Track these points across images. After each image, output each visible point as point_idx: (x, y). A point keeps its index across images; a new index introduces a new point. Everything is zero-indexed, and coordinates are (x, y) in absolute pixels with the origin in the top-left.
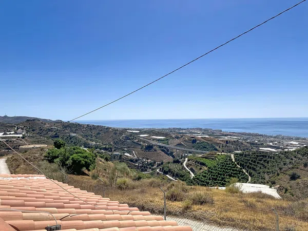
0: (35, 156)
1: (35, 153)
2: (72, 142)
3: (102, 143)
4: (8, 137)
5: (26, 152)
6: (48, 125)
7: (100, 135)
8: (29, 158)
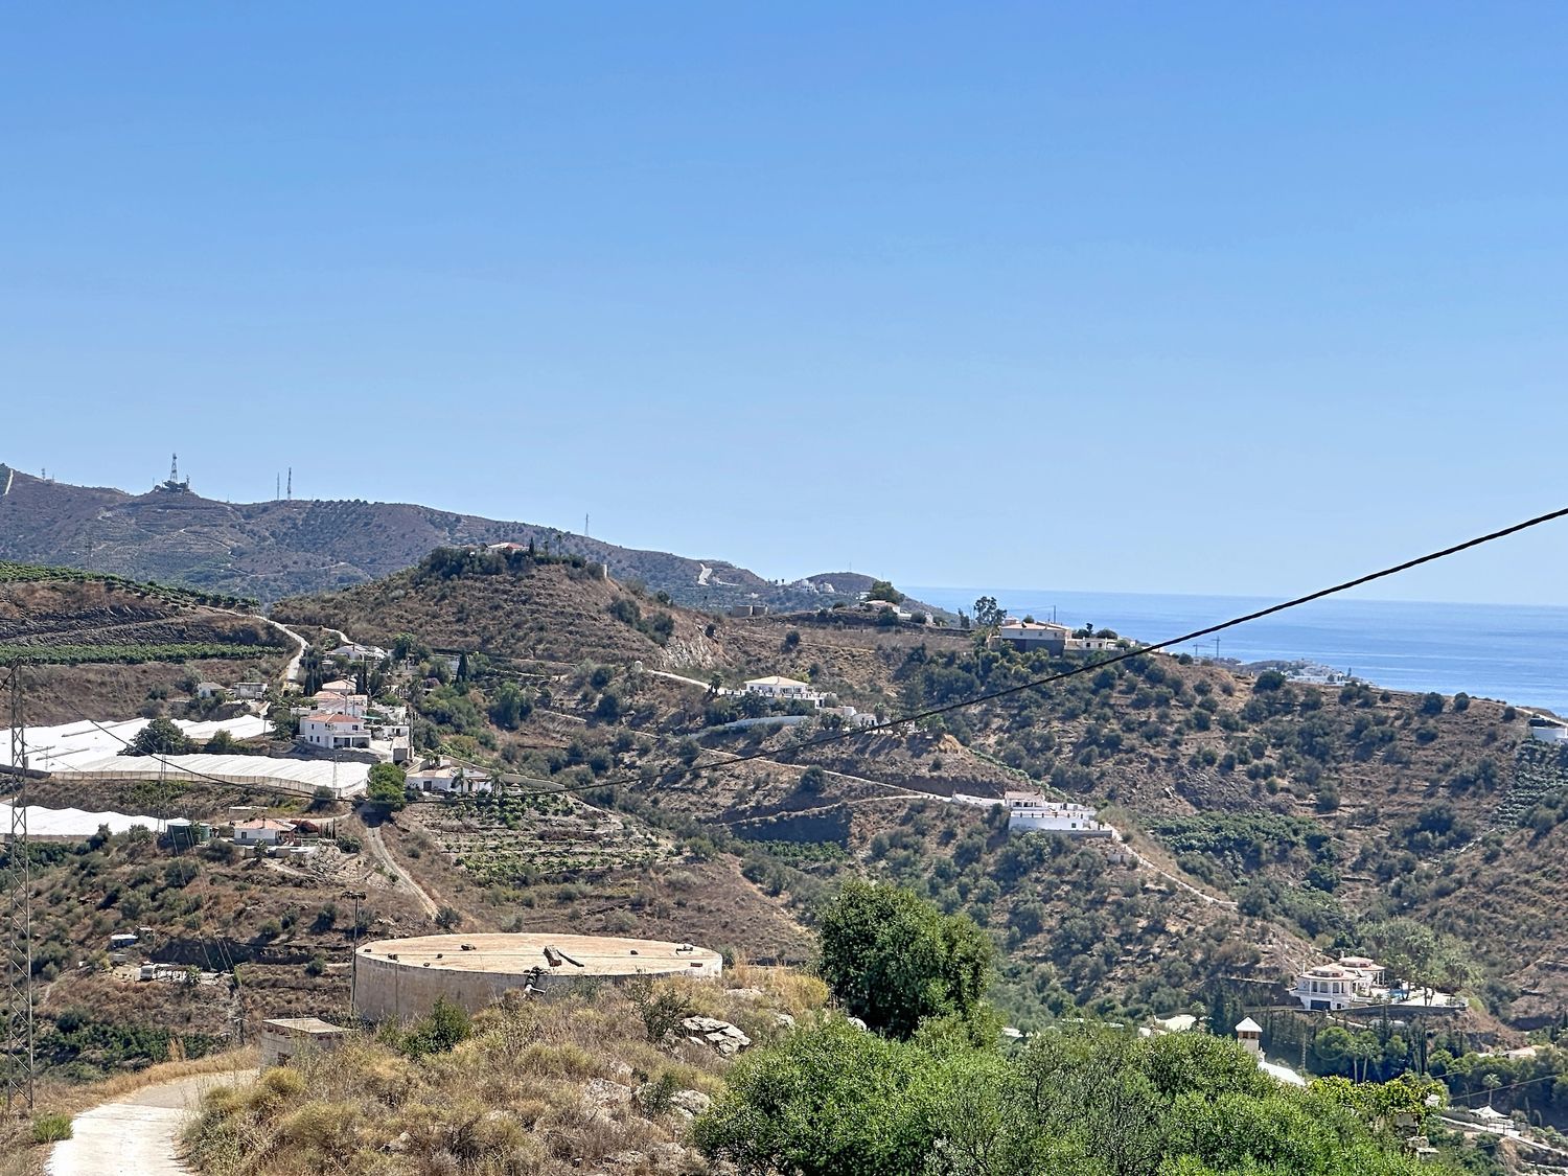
0: (569, 1118)
1: (574, 1070)
2: (1029, 924)
3: (1497, 998)
4: (200, 788)
5: (445, 1037)
6: (704, 652)
7: (1467, 856)
8: (501, 1141)
